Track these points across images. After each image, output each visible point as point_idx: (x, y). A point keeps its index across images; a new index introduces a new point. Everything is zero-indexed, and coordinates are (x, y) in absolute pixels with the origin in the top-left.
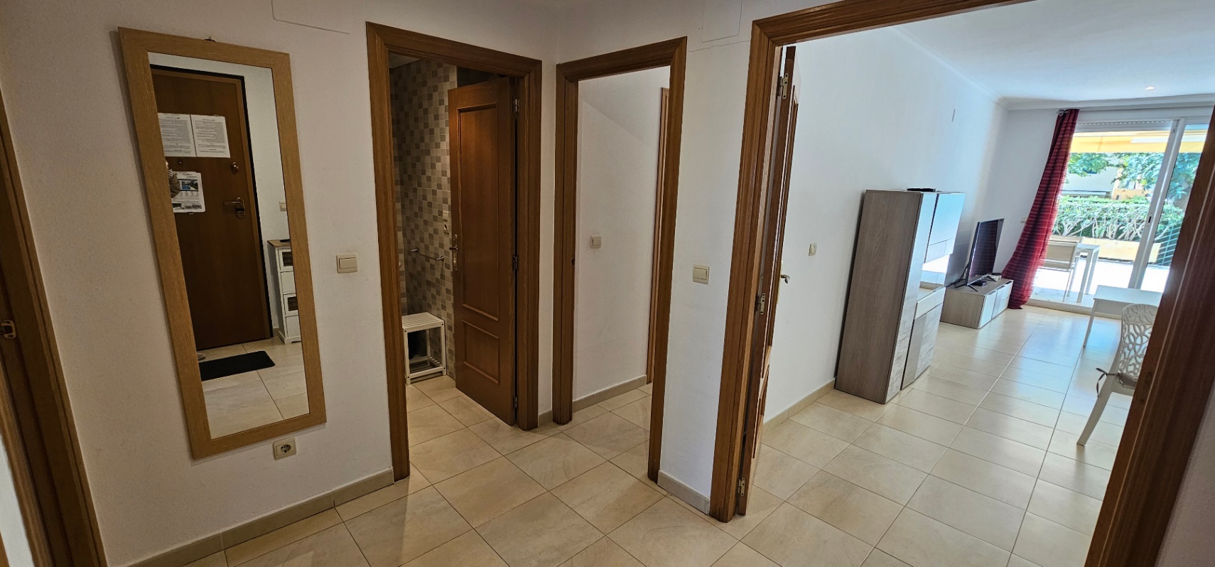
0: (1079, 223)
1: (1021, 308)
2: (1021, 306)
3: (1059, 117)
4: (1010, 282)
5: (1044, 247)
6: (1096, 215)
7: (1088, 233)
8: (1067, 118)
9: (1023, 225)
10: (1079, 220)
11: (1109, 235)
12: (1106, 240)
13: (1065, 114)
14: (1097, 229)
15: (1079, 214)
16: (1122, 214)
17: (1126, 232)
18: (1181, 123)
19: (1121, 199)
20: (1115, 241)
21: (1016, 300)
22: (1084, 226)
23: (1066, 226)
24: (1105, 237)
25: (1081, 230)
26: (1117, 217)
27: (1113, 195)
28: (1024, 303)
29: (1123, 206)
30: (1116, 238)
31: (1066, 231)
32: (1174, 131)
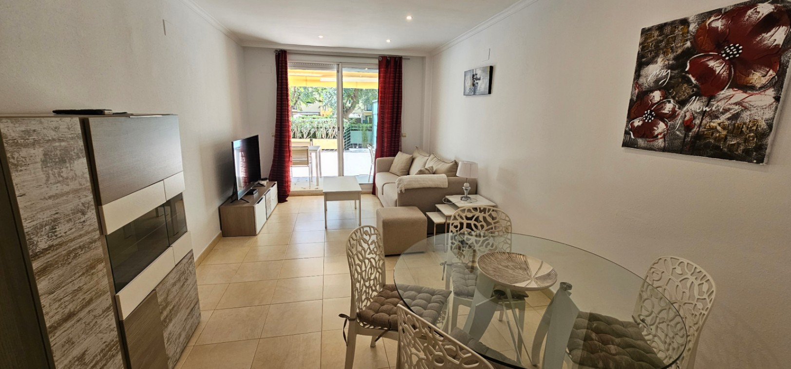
0: (310, 131)
1: (287, 201)
2: (287, 199)
3: (276, 55)
4: (275, 184)
5: (289, 153)
6: (316, 126)
7: (314, 136)
8: (281, 56)
9: (273, 139)
10: (309, 129)
11: (323, 137)
12: (322, 139)
13: (279, 54)
14: (318, 134)
15: (308, 125)
16: (326, 125)
17: (330, 134)
18: (340, 66)
19: (325, 116)
20: (326, 140)
21: (283, 195)
22: (312, 132)
23: (304, 133)
24: (322, 138)
25: (311, 135)
26: (324, 126)
27: (321, 114)
28: (288, 196)
29: (325, 120)
30: (327, 138)
31: (305, 136)
32: (338, 72)
